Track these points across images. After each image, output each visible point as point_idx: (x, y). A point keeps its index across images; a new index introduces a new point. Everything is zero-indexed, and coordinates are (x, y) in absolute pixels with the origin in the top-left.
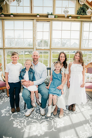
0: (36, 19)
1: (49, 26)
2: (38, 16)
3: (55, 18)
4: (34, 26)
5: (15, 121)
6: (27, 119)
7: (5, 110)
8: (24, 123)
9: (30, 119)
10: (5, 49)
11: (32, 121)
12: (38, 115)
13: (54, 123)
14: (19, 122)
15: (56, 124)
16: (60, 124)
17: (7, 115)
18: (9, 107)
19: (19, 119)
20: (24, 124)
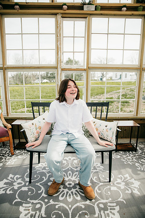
0: (62, 14)
1: (86, 26)
2: (65, 7)
3: (96, 10)
4: (57, 27)
5: (24, 205)
6: (46, 200)
7: (5, 181)
8: (40, 209)
9: (51, 201)
10: (6, 69)
11: (57, 207)
12: (67, 192)
13: (100, 211)
14: (30, 208)
15: (104, 212)
16: (111, 212)
17: (8, 192)
18: (13, 176)
19: (31, 201)
20: (40, 212)
